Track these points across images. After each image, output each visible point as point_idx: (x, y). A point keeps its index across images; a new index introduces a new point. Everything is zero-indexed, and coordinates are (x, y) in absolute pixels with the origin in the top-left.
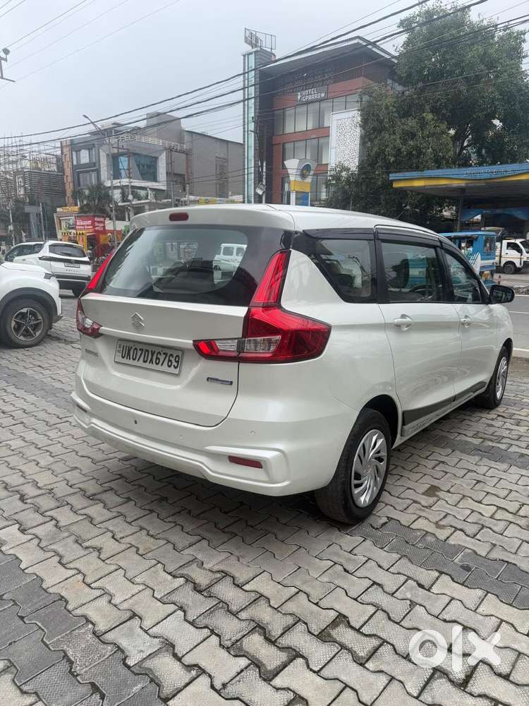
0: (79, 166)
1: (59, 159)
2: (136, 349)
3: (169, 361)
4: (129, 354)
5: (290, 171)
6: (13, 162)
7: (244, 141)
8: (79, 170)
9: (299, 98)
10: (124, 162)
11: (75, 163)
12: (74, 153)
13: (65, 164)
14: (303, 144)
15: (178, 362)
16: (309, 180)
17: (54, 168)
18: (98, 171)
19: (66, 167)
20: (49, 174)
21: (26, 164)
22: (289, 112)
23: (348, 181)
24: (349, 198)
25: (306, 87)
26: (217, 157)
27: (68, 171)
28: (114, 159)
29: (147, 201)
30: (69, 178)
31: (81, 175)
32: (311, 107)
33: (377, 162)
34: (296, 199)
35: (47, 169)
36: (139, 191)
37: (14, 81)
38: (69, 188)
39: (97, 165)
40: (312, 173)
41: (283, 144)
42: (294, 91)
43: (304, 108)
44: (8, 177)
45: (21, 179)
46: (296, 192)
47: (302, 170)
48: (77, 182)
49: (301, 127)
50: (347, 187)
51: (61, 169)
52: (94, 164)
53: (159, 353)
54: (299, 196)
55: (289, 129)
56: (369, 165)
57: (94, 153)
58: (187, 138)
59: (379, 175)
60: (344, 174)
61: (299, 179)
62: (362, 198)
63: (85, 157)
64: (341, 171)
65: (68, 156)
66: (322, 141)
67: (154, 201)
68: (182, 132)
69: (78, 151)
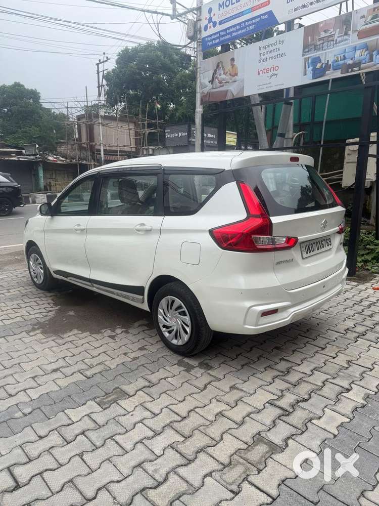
2: (312, 244)
3: (327, 243)
4: (309, 249)
15: (330, 242)
53: (322, 241)
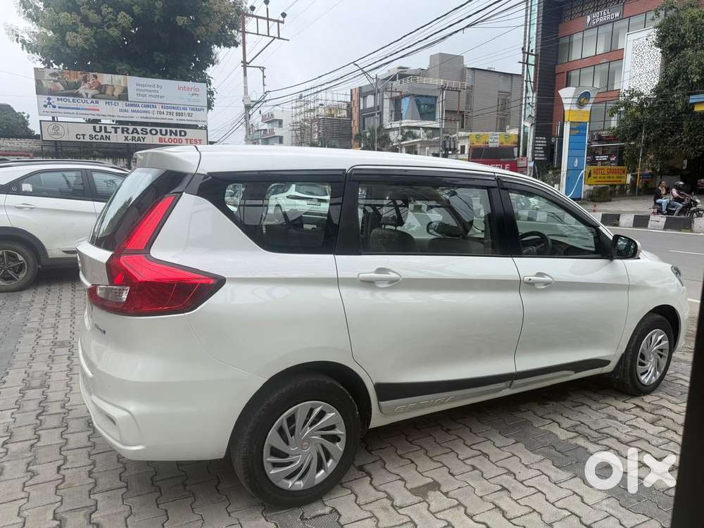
0: (365, 110)
1: (349, 105)
5: (564, 101)
6: (311, 110)
7: (523, 73)
8: (365, 114)
9: (588, 22)
10: (406, 104)
11: (362, 108)
12: (362, 99)
13: (354, 109)
14: (591, 70)
16: (588, 108)
17: (344, 113)
18: (381, 114)
19: (354, 112)
20: (339, 120)
21: (321, 111)
22: (577, 37)
23: (640, 107)
24: (642, 125)
25: (597, 8)
26: (499, 92)
27: (355, 116)
28: (396, 102)
29: (418, 140)
30: (356, 122)
31: (366, 119)
32: (602, 29)
33: (677, 84)
34: (571, 129)
35: (339, 115)
36: (414, 130)
37: (288, 40)
38: (355, 131)
39: (380, 107)
40: (591, 101)
41: (568, 72)
42: (583, 14)
43: (594, 31)
44: (306, 123)
45: (316, 126)
46: (571, 122)
47: (580, 98)
48: (362, 125)
49: (590, 52)
50: (638, 114)
51: (350, 115)
52: (378, 107)
54: (574, 126)
55: (575, 55)
56: (667, 87)
57: (378, 98)
58: (469, 75)
59: (678, 98)
60: (635, 99)
61: (575, 108)
62: (658, 126)
63: (370, 102)
64: (632, 97)
65: (356, 102)
66: (613, 65)
67: (426, 139)
68: (464, 69)
69: (365, 97)
